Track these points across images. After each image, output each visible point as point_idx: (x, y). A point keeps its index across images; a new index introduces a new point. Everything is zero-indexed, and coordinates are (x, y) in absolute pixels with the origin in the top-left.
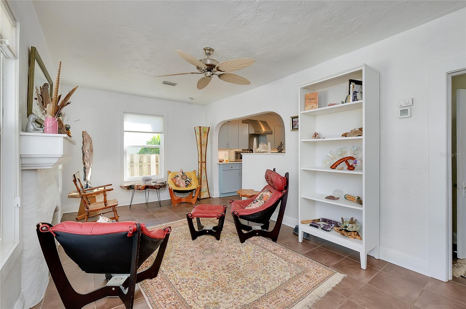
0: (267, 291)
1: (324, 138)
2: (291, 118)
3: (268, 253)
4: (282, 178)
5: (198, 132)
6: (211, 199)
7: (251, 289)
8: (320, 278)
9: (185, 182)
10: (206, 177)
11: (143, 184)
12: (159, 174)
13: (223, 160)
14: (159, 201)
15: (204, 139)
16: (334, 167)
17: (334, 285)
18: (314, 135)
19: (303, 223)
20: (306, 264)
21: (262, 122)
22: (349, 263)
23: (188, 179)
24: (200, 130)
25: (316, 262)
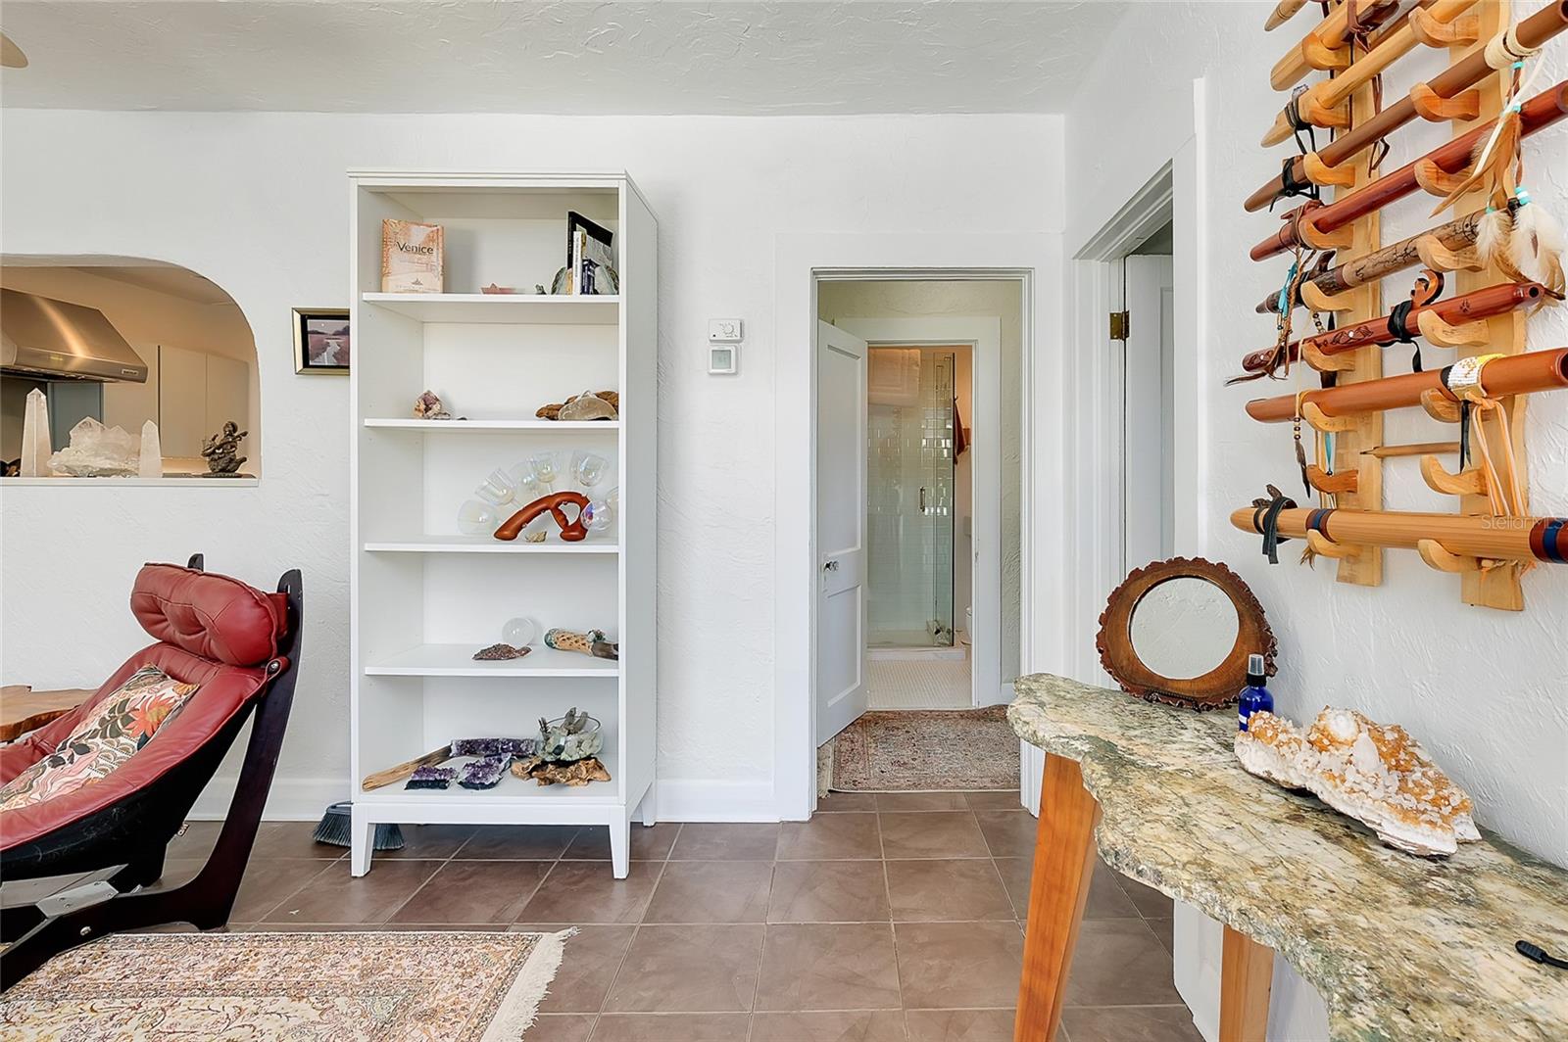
1: (462, 419)
2: (297, 317)
3: (182, 1008)
4: (259, 600)
8: (482, 991)
16: (508, 532)
17: (540, 994)
18: (422, 403)
19: (371, 785)
20: (405, 963)
25: (449, 934)
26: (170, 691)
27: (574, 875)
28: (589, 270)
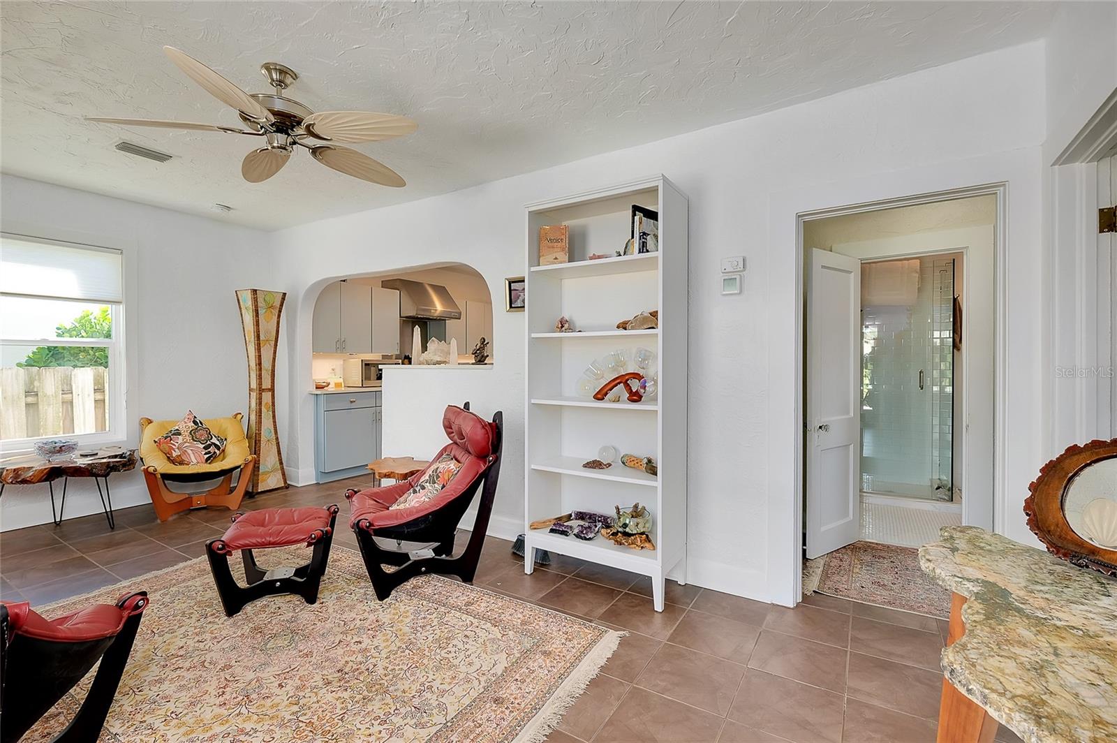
0: (452, 714)
2: (507, 282)
3: (450, 615)
4: (484, 425)
5: (249, 303)
6: (290, 491)
7: (408, 720)
8: (574, 650)
9: (205, 448)
10: (273, 431)
11: (39, 464)
12: (107, 429)
13: (329, 384)
14: (106, 512)
15: (267, 326)
16: (600, 396)
17: (602, 662)
19: (534, 527)
20: (541, 623)
21: (435, 287)
22: (632, 604)
23: (214, 440)
24: (255, 300)
25: (563, 616)
26: (452, 465)
27: (633, 602)
28: (643, 238)
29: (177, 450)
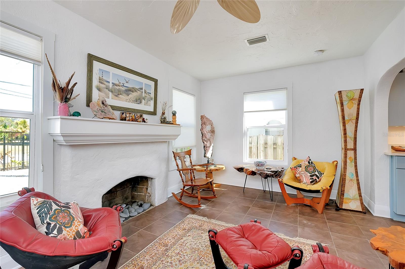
5: (338, 99)
9: (311, 176)
10: (355, 175)
15: (350, 111)
29: (298, 174)
